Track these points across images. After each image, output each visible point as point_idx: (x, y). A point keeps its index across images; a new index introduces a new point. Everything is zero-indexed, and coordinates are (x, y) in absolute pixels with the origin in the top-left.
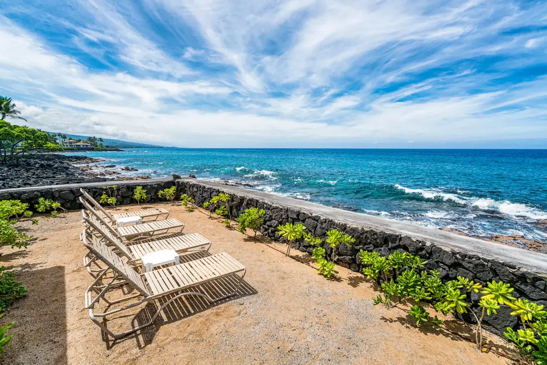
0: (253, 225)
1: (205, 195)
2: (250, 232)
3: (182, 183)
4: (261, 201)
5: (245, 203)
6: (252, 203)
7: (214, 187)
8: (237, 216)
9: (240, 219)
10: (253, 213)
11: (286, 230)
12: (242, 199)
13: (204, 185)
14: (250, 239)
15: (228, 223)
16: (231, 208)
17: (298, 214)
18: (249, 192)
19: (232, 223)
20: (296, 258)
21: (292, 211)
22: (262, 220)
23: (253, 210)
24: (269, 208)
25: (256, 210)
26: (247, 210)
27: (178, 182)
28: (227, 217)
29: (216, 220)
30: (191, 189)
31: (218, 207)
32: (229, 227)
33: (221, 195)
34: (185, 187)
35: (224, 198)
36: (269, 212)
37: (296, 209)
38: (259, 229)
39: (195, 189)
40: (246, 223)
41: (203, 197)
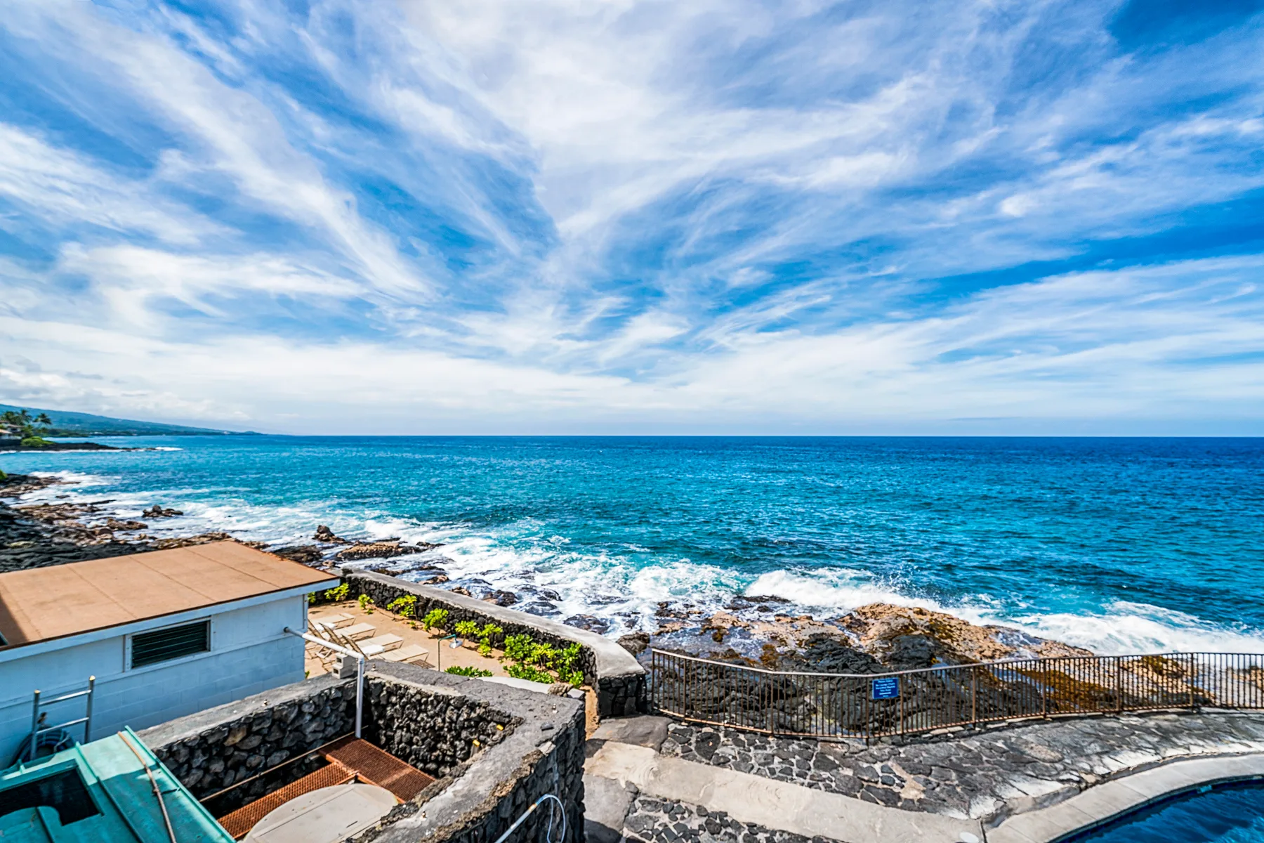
0: (438, 625)
1: (386, 594)
2: (435, 631)
3: (356, 579)
4: (445, 602)
5: (431, 604)
6: (438, 604)
7: (397, 586)
8: (424, 617)
9: (426, 620)
10: (438, 613)
11: (460, 627)
12: (428, 600)
13: (386, 583)
14: (434, 637)
15: (413, 624)
16: (417, 608)
17: (474, 613)
18: (435, 592)
19: (417, 623)
20: (470, 648)
21: (469, 612)
22: (445, 619)
23: (438, 612)
24: (451, 608)
25: (440, 611)
26: (432, 612)
27: (350, 578)
28: (412, 618)
29: (401, 622)
30: (367, 586)
31: (403, 608)
32: (415, 628)
33: (408, 596)
34: (359, 583)
35: (410, 600)
36: (452, 612)
37: (471, 610)
38: (443, 628)
39: (373, 587)
40: (431, 624)
41: (383, 596)
